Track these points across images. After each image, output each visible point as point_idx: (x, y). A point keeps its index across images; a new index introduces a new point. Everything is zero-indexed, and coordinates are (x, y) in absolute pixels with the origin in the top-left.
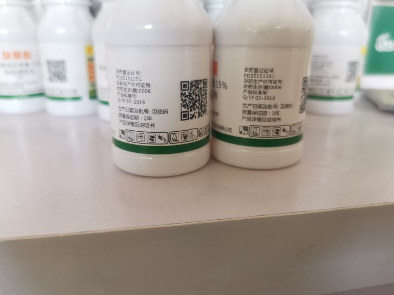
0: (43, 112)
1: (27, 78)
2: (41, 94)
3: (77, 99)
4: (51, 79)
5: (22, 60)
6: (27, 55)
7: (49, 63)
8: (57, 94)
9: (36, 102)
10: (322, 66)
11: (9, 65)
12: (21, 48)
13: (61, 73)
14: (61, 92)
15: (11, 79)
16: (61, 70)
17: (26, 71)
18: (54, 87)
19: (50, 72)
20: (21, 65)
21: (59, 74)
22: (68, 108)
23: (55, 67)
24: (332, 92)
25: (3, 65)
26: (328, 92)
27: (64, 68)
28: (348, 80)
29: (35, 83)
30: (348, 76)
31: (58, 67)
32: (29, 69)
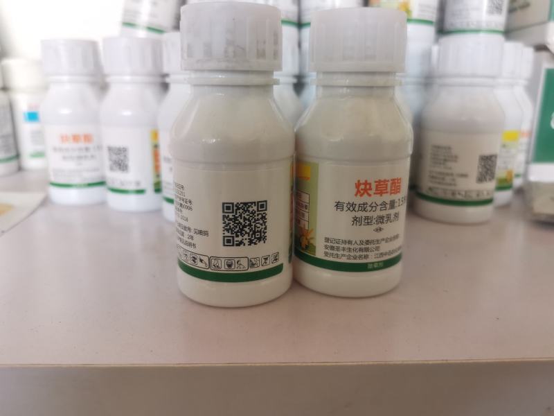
0: (103, 204)
1: (88, 164)
2: (101, 183)
3: (140, 192)
4: (111, 169)
5: (82, 144)
6: (87, 138)
7: (110, 149)
8: (117, 186)
9: (96, 193)
10: (445, 160)
11: (67, 150)
12: (81, 130)
13: (122, 161)
14: (122, 183)
15: (71, 165)
16: (122, 158)
17: (86, 157)
18: (116, 177)
19: (111, 160)
20: (80, 149)
21: (120, 164)
22: (131, 203)
23: (116, 154)
24: (459, 194)
25: (61, 150)
26: (453, 194)
27: (125, 156)
28: (481, 179)
29: (96, 170)
30: (481, 173)
31: (119, 154)
32: (89, 154)
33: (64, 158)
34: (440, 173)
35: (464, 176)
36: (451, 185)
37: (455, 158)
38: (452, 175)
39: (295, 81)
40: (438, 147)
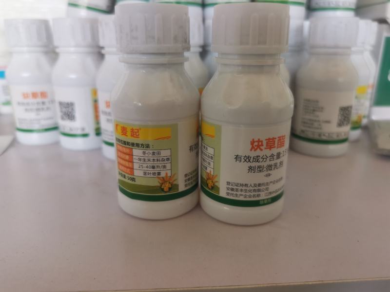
1: (44, 114)
2: (55, 128)
3: (85, 135)
4: (63, 118)
5: (39, 100)
6: (43, 95)
7: (61, 104)
8: (67, 131)
10: (314, 110)
11: (28, 104)
12: (38, 89)
13: (70, 113)
16: (70, 110)
17: (43, 109)
18: (66, 125)
19: (61, 111)
20: (38, 103)
23: (66, 108)
24: (324, 135)
25: (23, 104)
26: (320, 135)
27: (72, 109)
28: (340, 125)
29: (51, 118)
30: (340, 120)
31: (68, 107)
32: (45, 107)
33: (26, 110)
34: (310, 120)
35: (328, 122)
36: (318, 128)
37: (321, 109)
38: (319, 121)
39: (200, 50)
40: (309, 101)
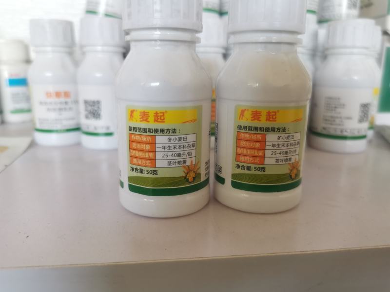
1: (66, 114)
2: (77, 129)
3: (109, 134)
4: (87, 117)
5: (63, 99)
6: (67, 94)
7: (86, 102)
8: (91, 130)
9: (72, 137)
10: (336, 107)
11: (51, 103)
12: (62, 88)
13: (96, 111)
14: (95, 128)
15: (53, 115)
17: (65, 109)
18: (90, 124)
19: (86, 110)
20: (61, 103)
21: (94, 113)
22: (101, 143)
24: (346, 131)
25: (46, 103)
26: (342, 131)
27: (99, 107)
28: (361, 120)
29: (73, 119)
30: (361, 117)
31: (93, 106)
32: (67, 107)
34: (332, 117)
35: (349, 118)
36: (340, 125)
37: (343, 106)
38: (341, 118)
40: (330, 98)
